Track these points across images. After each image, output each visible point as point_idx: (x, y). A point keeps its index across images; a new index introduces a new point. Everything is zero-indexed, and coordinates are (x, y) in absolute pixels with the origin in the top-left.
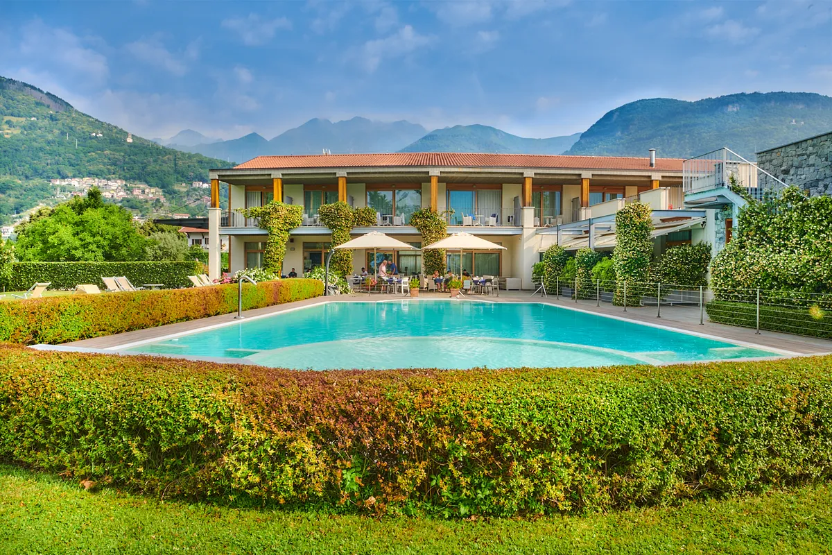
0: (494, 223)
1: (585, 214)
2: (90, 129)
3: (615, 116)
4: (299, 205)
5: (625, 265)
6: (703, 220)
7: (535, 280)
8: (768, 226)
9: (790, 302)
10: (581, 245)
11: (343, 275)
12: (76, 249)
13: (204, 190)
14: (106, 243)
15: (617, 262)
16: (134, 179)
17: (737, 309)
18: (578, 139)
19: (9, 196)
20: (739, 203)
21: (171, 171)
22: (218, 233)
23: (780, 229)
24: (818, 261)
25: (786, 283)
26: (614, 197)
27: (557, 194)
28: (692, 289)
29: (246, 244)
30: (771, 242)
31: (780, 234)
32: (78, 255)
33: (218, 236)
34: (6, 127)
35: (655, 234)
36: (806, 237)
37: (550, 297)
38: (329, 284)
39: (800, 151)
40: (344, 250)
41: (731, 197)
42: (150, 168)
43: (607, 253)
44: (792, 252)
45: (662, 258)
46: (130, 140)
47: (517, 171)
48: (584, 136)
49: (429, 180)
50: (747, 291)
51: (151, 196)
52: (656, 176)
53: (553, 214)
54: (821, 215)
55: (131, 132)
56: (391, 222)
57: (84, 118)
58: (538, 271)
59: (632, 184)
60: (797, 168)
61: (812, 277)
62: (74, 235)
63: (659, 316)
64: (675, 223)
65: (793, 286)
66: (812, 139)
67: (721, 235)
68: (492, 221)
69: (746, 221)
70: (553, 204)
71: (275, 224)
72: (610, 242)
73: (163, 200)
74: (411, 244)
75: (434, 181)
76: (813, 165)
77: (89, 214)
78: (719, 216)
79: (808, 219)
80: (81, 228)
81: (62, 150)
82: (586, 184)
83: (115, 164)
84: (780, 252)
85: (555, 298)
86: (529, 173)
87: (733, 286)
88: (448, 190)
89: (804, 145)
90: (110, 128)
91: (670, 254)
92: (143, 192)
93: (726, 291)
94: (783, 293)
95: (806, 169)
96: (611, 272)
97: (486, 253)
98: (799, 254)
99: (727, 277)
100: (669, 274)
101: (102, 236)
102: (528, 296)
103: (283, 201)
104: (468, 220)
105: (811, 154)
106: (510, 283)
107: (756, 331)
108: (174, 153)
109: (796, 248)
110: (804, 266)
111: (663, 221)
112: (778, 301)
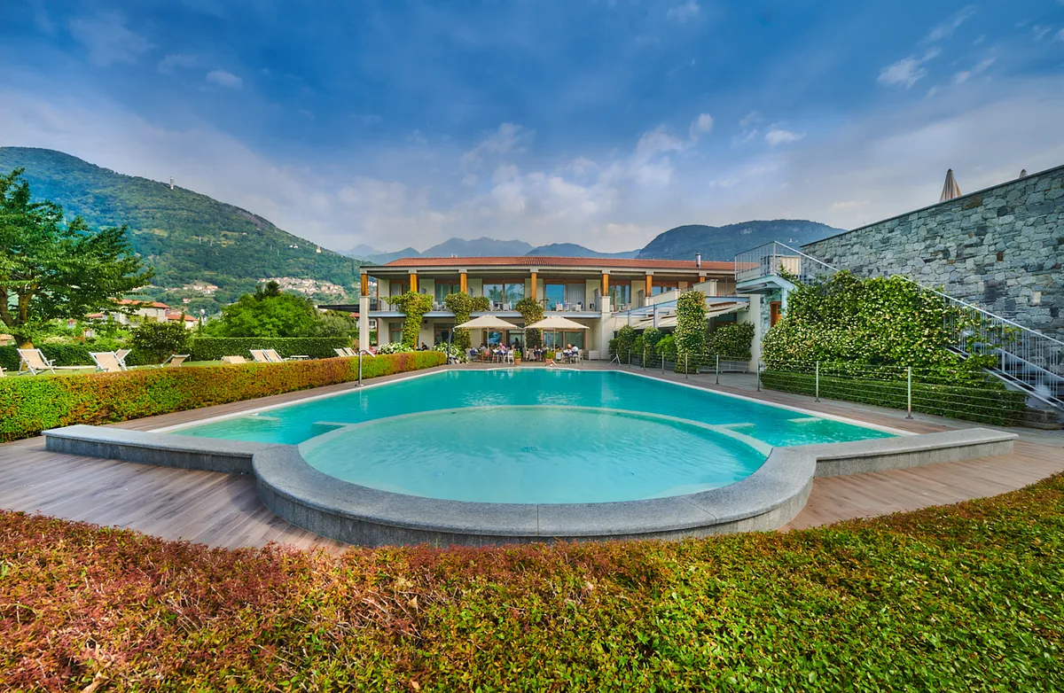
0: (580, 309)
1: (648, 302)
2: (289, 242)
3: (664, 238)
4: (431, 293)
5: (685, 341)
6: (748, 304)
7: (611, 352)
8: (818, 306)
9: (843, 373)
10: (648, 325)
11: (463, 348)
12: (255, 327)
13: (373, 287)
14: (280, 323)
15: (678, 339)
16: (322, 279)
17: (791, 379)
18: (638, 253)
19: (226, 290)
20: (788, 288)
21: (350, 274)
22: (367, 315)
23: (830, 308)
24: (873, 336)
25: (839, 355)
26: (669, 289)
27: (627, 287)
28: (739, 359)
29: (390, 324)
30: (820, 319)
31: (832, 313)
32: (256, 333)
33: (367, 319)
34: (223, 239)
35: (708, 315)
36: (860, 314)
37: (625, 366)
38: (450, 355)
39: (844, 242)
40: (464, 329)
41: (780, 282)
42: (333, 272)
43: (668, 331)
44: (846, 328)
45: (714, 335)
46: (318, 251)
47: (597, 269)
48: (642, 251)
49: (530, 276)
50: (799, 363)
51: (335, 291)
52: (703, 273)
53: (623, 302)
54: (876, 294)
55: (319, 245)
56: (502, 308)
57: (284, 234)
58: (613, 346)
59: (683, 279)
60: (840, 256)
61: (868, 351)
62: (254, 317)
63: (717, 383)
64: (726, 307)
65: (846, 359)
66: (856, 230)
67: (765, 316)
68: (578, 307)
69: (794, 301)
70: (623, 295)
71: (412, 309)
72: (672, 322)
73: (343, 294)
74: (517, 325)
75: (534, 277)
76: (857, 253)
77: (268, 301)
78: (764, 300)
79: (862, 299)
80: (260, 311)
81: (267, 256)
82: (649, 280)
83: (307, 268)
84: (831, 328)
85: (626, 366)
86: (606, 271)
87: (785, 358)
88: (545, 283)
89: (848, 236)
90: (303, 241)
91: (721, 331)
92: (329, 288)
93: (778, 362)
94: (837, 364)
95: (850, 257)
96: (673, 346)
97: (574, 332)
98: (853, 330)
99: (779, 350)
100: (720, 348)
101: (277, 318)
102: (604, 364)
103: (418, 291)
104: (559, 307)
105: (855, 244)
106: (592, 354)
107: (815, 399)
108: (352, 260)
109: (849, 325)
110: (859, 340)
111: (712, 306)
112: (831, 372)
